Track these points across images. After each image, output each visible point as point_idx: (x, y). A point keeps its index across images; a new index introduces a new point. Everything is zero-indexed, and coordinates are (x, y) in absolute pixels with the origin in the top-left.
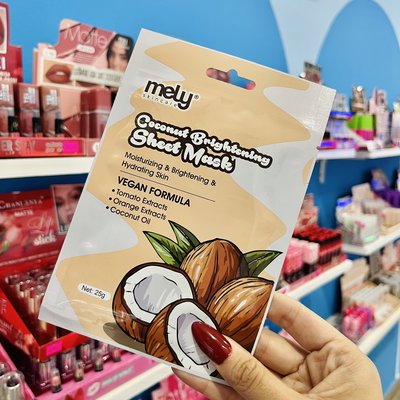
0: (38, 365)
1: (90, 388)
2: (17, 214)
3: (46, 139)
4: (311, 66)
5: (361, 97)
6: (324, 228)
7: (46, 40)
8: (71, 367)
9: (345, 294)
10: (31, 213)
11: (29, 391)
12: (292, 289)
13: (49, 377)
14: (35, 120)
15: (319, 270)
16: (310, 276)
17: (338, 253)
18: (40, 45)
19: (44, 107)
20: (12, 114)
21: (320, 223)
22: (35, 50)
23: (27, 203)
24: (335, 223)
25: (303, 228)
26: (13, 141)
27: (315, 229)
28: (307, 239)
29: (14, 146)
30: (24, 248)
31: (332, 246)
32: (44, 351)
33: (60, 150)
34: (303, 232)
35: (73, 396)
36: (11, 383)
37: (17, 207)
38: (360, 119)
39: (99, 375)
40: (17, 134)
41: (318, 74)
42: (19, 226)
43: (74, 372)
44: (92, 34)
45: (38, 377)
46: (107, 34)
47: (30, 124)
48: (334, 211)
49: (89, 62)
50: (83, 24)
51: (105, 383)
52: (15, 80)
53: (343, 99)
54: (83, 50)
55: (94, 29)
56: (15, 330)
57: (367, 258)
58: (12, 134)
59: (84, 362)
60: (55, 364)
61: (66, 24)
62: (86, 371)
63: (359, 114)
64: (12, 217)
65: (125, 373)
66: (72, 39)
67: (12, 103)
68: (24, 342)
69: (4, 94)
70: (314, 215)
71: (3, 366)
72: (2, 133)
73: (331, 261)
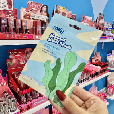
0: (20, 96)
2: (15, 56)
3: (23, 34)
4: (101, 14)
6: (103, 62)
8: (29, 98)
9: (108, 82)
10: (19, 55)
12: (92, 79)
13: (23, 100)
18: (22, 8)
20: (14, 27)
23: (18, 52)
25: (96, 62)
26: (14, 35)
27: (100, 62)
28: (97, 65)
30: (17, 65)
31: (105, 68)
32: (22, 93)
33: (27, 38)
36: (13, 101)
37: (15, 53)
40: (15, 33)
41: (103, 16)
42: (16, 59)
44: (37, 5)
47: (19, 30)
50: (34, 2)
51: (38, 103)
52: (15, 18)
53: (110, 24)
55: (37, 3)
56: (14, 87)
59: (33, 96)
60: (25, 97)
61: (29, 2)
65: (44, 100)
66: (31, 6)
67: (14, 24)
68: (17, 90)
69: (12, 22)
70: (100, 58)
71: (11, 96)
72: (11, 33)
73: (104, 72)
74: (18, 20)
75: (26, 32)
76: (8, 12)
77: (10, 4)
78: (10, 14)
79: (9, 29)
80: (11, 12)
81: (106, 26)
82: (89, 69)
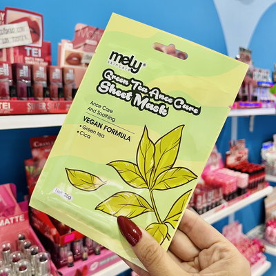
0: (59, 249)
1: (92, 266)
2: (46, 150)
3: (66, 101)
4: (244, 50)
6: (253, 163)
7: (66, 38)
8: (80, 251)
9: (268, 211)
11: (53, 265)
12: (229, 205)
13: (66, 257)
14: (59, 89)
15: (248, 193)
16: (242, 196)
17: (263, 181)
18: (63, 41)
19: (65, 81)
20: (45, 86)
21: (249, 159)
22: (60, 44)
24: (260, 160)
25: (237, 163)
26: (46, 103)
27: (246, 164)
28: (240, 171)
29: (46, 107)
31: (258, 176)
32: (63, 239)
34: (237, 166)
35: (81, 270)
36: (42, 259)
37: (46, 146)
39: (97, 257)
40: (49, 99)
41: (249, 55)
43: (82, 254)
44: (96, 33)
45: (59, 256)
47: (56, 92)
48: (260, 152)
49: (93, 51)
50: (90, 26)
51: (102, 263)
52: (46, 64)
53: (267, 73)
54: (90, 43)
55: (97, 29)
56: (45, 225)
58: (46, 99)
59: (88, 247)
60: (69, 248)
61: (79, 26)
62: (89, 254)
64: (43, 152)
66: (83, 36)
67: (46, 79)
68: (50, 233)
69: (40, 73)
70: (245, 154)
71: (37, 248)
72: (39, 99)
73: (257, 186)
74: (54, 69)
76: (30, 51)
77: (34, 32)
78: (35, 54)
79: (34, 91)
80: (38, 51)
81: (258, 77)
82: (221, 180)
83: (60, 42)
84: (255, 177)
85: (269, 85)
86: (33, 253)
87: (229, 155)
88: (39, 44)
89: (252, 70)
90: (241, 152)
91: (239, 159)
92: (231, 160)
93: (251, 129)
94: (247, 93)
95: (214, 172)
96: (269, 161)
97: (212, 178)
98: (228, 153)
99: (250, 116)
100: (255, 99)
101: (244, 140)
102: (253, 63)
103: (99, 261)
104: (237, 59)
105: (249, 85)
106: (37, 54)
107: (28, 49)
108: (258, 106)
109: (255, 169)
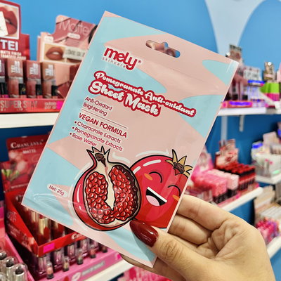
0: (37, 259)
1: (74, 276)
2: (25, 152)
3: (45, 99)
4: (234, 47)
5: (271, 69)
6: (243, 164)
7: (46, 30)
8: (61, 261)
9: (257, 212)
10: (34, 151)
11: (31, 277)
13: (45, 267)
14: (37, 86)
15: (239, 194)
16: (232, 198)
17: (253, 182)
18: (42, 33)
19: (44, 77)
20: (22, 82)
21: (239, 160)
22: (39, 37)
23: (31, 144)
24: (250, 161)
25: (227, 163)
26: (22, 101)
27: (236, 165)
29: (22, 105)
30: (29, 176)
31: (248, 177)
32: (42, 249)
33: (54, 108)
34: (227, 167)
36: (18, 272)
37: (25, 147)
38: (270, 85)
39: (80, 267)
40: (25, 96)
41: (240, 53)
42: (26, 160)
43: (62, 264)
44: (79, 25)
45: (37, 267)
46: (89, 26)
47: (34, 88)
48: (250, 152)
49: (77, 45)
50: (73, 18)
51: (84, 273)
52: (24, 58)
53: (258, 71)
54: (72, 37)
55: (80, 22)
56: (22, 234)
57: (274, 186)
58: (22, 96)
59: (70, 257)
60: (49, 259)
61: (60, 18)
62: (71, 264)
63: (269, 82)
64: (21, 154)
65: (99, 266)
66: (65, 29)
67: (22, 74)
68: (28, 242)
69: (16, 68)
70: (235, 154)
71: (13, 259)
72: (15, 96)
73: (247, 187)
74: (32, 64)
75: (53, 93)
76: (6, 44)
77: (11, 23)
78: (12, 47)
79: (9, 87)
80: (14, 44)
81: (248, 75)
82: (210, 182)
83: (40, 35)
84: (245, 178)
85: (259, 84)
86: (8, 265)
87: (219, 155)
88: (16, 36)
89: (242, 68)
90: (231, 153)
91: (228, 159)
92: (221, 161)
93: (241, 129)
94: (237, 92)
95: (203, 173)
96: (259, 161)
97: (201, 179)
98: (218, 153)
99: (240, 116)
100: (245, 97)
101: (234, 140)
102: (243, 61)
103: (81, 271)
104: (227, 56)
105: (239, 83)
106: (14, 47)
107: (4, 41)
108: (249, 105)
109: (246, 170)
